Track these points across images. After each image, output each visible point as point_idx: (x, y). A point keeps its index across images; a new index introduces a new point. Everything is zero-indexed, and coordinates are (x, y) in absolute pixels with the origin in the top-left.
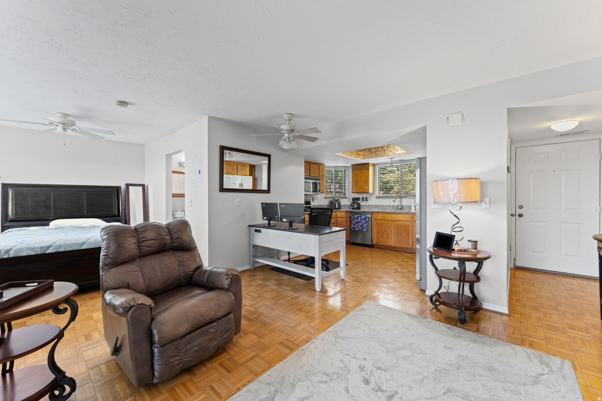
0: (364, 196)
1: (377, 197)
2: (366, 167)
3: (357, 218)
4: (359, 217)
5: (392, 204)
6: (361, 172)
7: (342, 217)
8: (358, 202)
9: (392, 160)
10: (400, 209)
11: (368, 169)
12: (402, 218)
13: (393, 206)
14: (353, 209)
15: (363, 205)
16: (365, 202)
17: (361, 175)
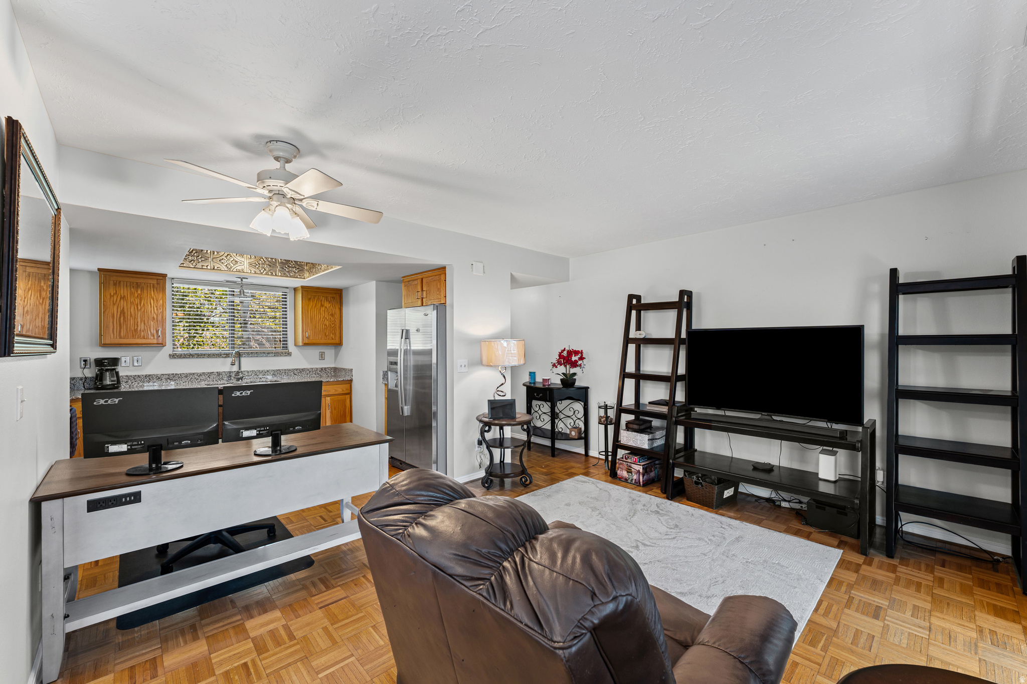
1: (173, 356)
2: (158, 284)
8: (115, 369)
13: (219, 373)
15: (127, 376)
17: (136, 301)
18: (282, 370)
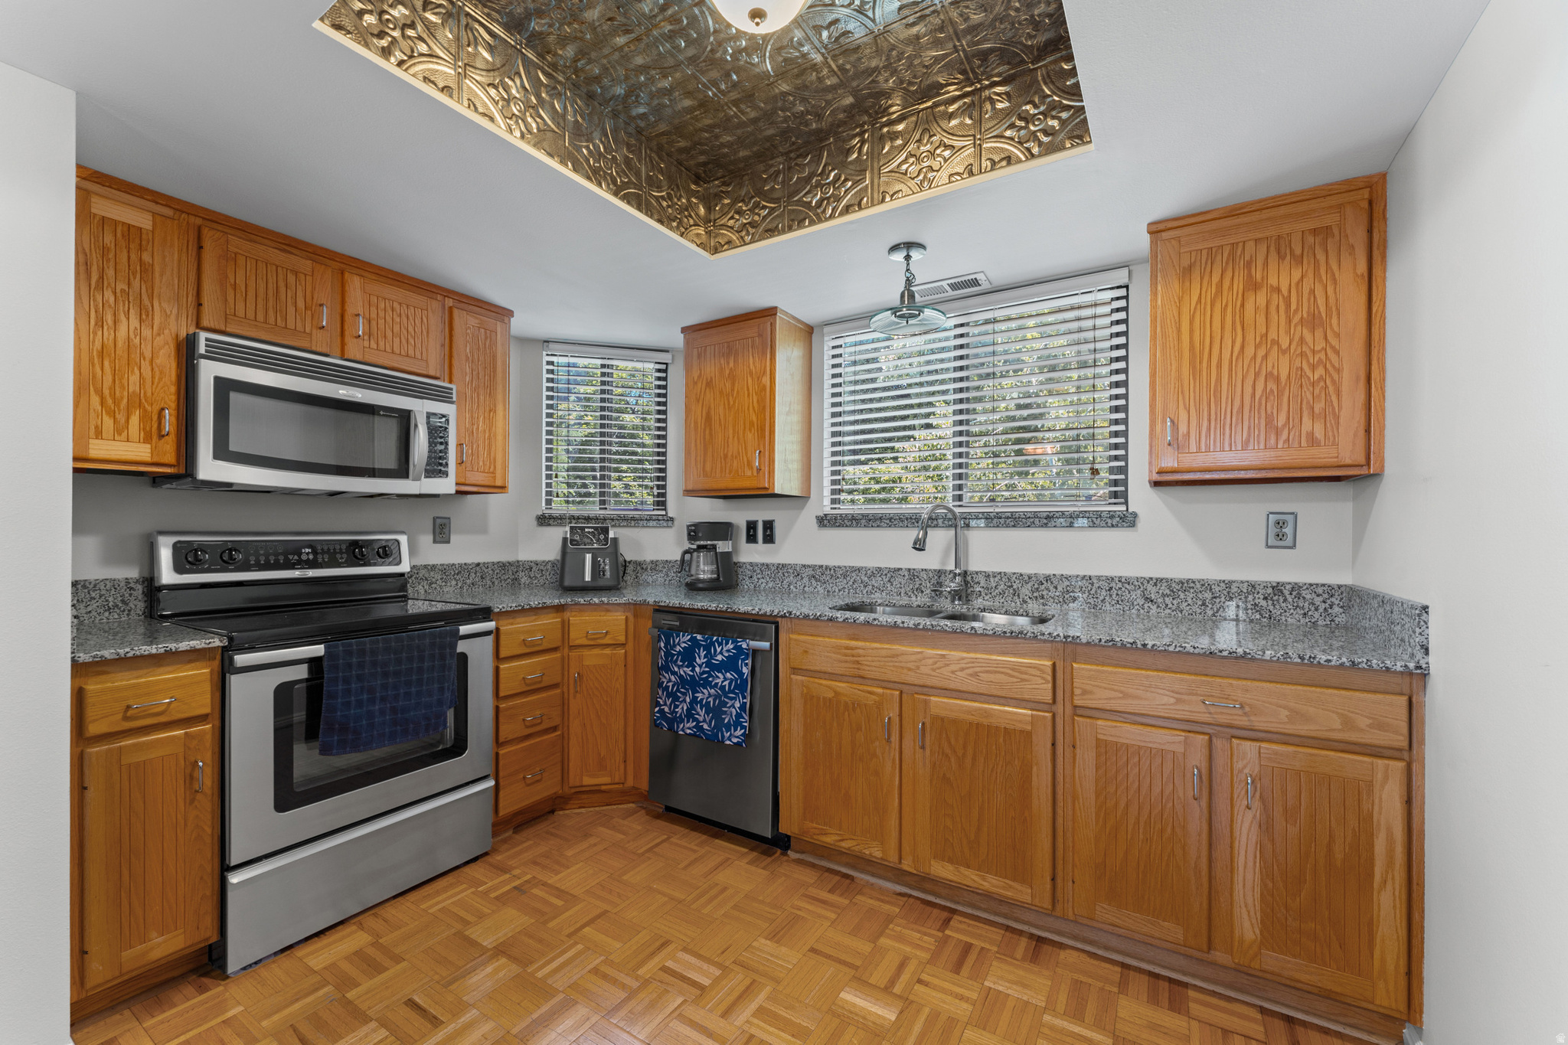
0: (759, 513)
1: (824, 521)
2: (760, 335)
3: (688, 656)
4: (699, 646)
5: (904, 565)
6: (731, 364)
7: (607, 641)
8: (723, 546)
9: (908, 258)
10: (956, 595)
11: (769, 348)
12: (975, 675)
13: (913, 574)
14: (693, 587)
15: (751, 564)
16: (760, 546)
17: (728, 385)
18: (1099, 578)
